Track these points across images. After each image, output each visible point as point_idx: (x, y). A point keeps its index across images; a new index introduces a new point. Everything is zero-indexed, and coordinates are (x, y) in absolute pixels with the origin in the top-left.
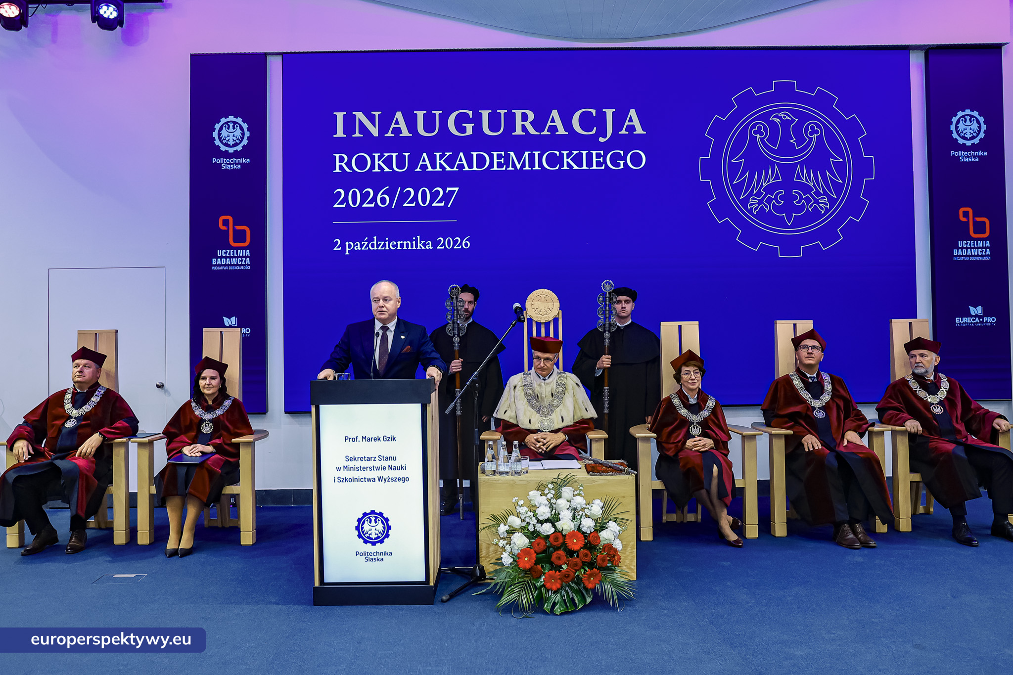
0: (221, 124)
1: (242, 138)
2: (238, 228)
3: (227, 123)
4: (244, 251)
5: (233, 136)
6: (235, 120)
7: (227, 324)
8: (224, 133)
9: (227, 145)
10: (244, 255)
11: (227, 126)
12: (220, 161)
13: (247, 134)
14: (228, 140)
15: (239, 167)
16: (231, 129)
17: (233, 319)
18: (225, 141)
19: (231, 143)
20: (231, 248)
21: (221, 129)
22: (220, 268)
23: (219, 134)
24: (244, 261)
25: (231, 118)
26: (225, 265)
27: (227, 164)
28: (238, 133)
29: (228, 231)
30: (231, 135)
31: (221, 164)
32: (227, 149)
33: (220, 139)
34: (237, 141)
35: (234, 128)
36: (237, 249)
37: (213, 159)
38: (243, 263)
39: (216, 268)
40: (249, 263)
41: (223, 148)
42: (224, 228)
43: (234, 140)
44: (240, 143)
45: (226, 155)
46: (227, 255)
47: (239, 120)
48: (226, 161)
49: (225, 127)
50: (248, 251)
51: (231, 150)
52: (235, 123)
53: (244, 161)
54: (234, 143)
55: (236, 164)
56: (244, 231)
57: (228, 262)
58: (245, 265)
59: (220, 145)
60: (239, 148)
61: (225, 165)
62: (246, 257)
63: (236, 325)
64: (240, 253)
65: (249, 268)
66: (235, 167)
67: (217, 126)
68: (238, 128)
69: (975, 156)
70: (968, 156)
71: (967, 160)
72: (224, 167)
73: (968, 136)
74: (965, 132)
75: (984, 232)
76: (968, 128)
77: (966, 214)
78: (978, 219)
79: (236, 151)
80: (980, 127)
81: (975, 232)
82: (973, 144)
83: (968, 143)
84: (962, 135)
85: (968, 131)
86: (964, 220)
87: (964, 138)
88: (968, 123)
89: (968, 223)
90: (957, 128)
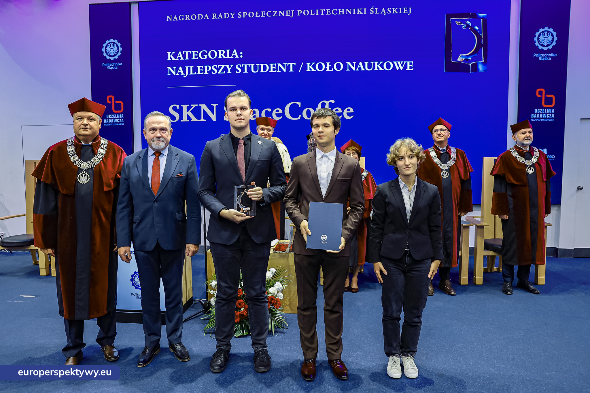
0: (106, 44)
1: (118, 52)
2: (117, 102)
3: (109, 43)
4: (120, 115)
5: (113, 50)
6: (114, 41)
8: (108, 49)
9: (110, 56)
10: (120, 117)
11: (110, 45)
12: (106, 65)
13: (120, 49)
14: (111, 53)
15: (117, 68)
16: (112, 47)
18: (109, 53)
19: (112, 54)
20: (113, 113)
21: (106, 47)
22: (108, 125)
23: (106, 50)
24: (120, 121)
25: (112, 40)
26: (111, 123)
27: (110, 66)
28: (116, 48)
29: (111, 104)
30: (112, 50)
31: (107, 66)
32: (110, 58)
33: (106, 52)
34: (115, 53)
35: (113, 46)
36: (117, 114)
37: (103, 64)
38: (120, 122)
39: (106, 125)
40: (123, 122)
41: (108, 58)
42: (109, 102)
43: (114, 53)
44: (117, 54)
45: (110, 61)
46: (112, 117)
47: (116, 41)
48: (109, 65)
49: (109, 45)
50: (122, 115)
51: (112, 59)
52: (114, 43)
53: (119, 64)
54: (113, 54)
55: (115, 66)
56: (120, 104)
57: (112, 121)
58: (121, 123)
59: (107, 56)
60: (116, 57)
61: (109, 67)
62: (121, 118)
64: (118, 116)
65: (123, 124)
66: (114, 68)
67: (104, 45)
68: (116, 46)
69: (548, 57)
70: (544, 57)
71: (543, 59)
72: (109, 68)
73: (545, 44)
74: (543, 42)
75: (551, 104)
76: (546, 39)
77: (540, 93)
78: (548, 96)
79: (115, 59)
80: (553, 39)
81: (545, 104)
82: (548, 49)
83: (545, 49)
84: (541, 43)
85: (546, 41)
86: (539, 96)
87: (543, 45)
88: (546, 36)
89: (541, 98)
90: (538, 39)
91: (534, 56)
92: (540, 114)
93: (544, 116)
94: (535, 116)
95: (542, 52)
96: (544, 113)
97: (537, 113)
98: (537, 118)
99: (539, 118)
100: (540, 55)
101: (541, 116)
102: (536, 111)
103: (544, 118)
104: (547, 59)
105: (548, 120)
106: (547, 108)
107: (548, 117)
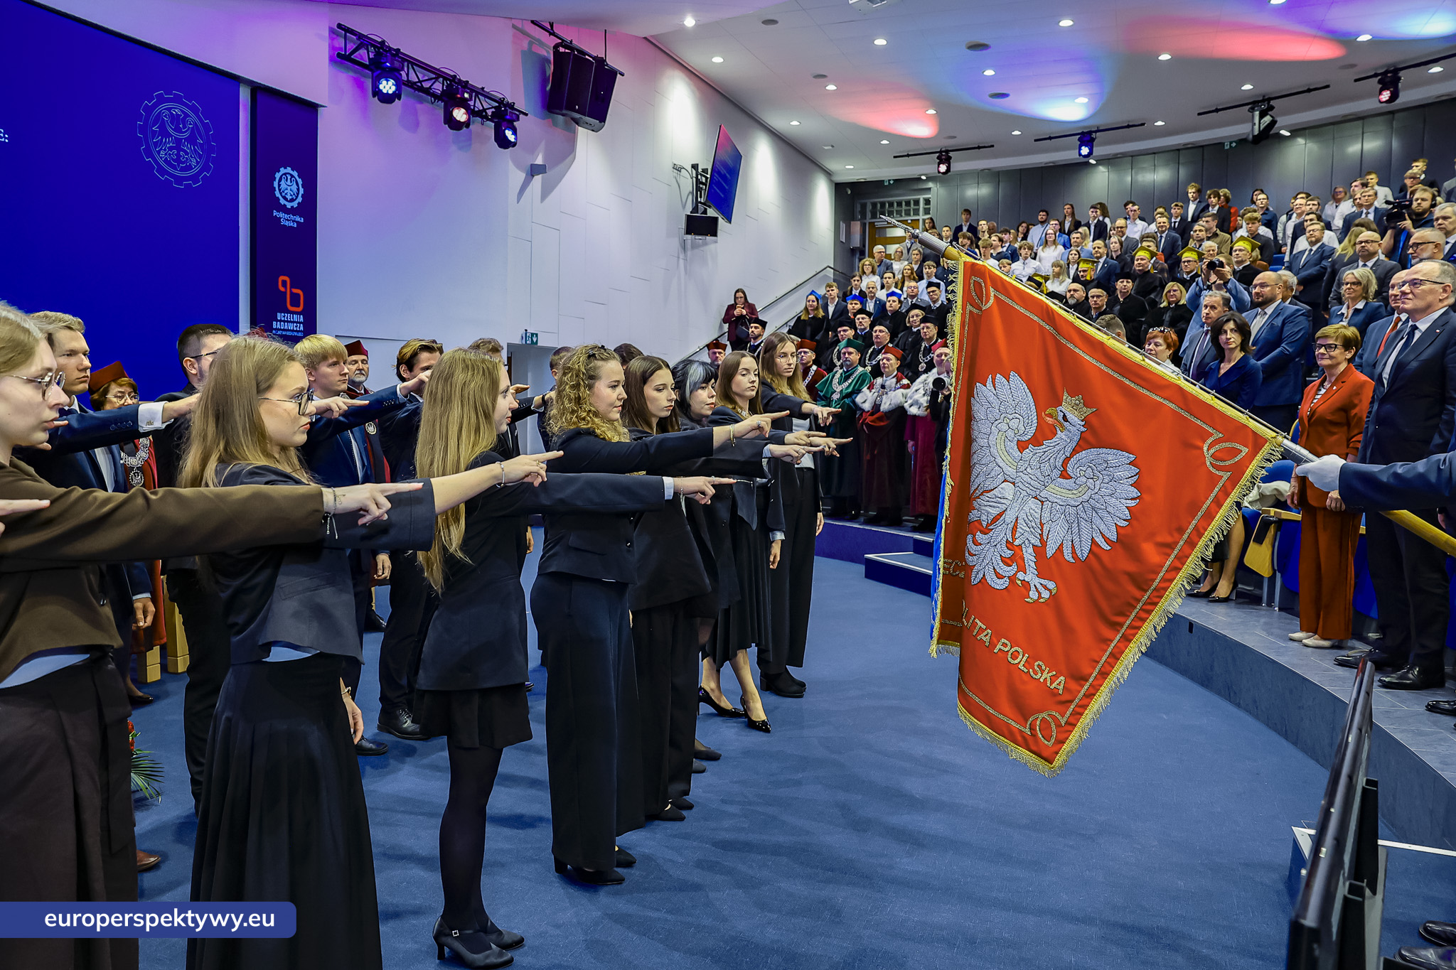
69: (293, 221)
70: (288, 220)
71: (287, 223)
73: (289, 197)
74: (286, 192)
75: (299, 306)
76: (289, 188)
77: (284, 283)
78: (295, 291)
80: (298, 189)
81: (292, 305)
82: (292, 207)
83: (289, 205)
84: (283, 194)
85: (288, 191)
86: (282, 289)
87: (285, 198)
88: (289, 183)
89: (285, 293)
90: (279, 185)
91: (275, 214)
92: (284, 321)
93: (291, 326)
94: (278, 326)
95: (283, 209)
96: (290, 322)
97: (281, 321)
98: (280, 330)
99: (284, 330)
100: (281, 215)
101: (286, 327)
102: (279, 316)
103: (290, 330)
104: (292, 224)
105: (296, 334)
106: (293, 313)
107: (295, 329)
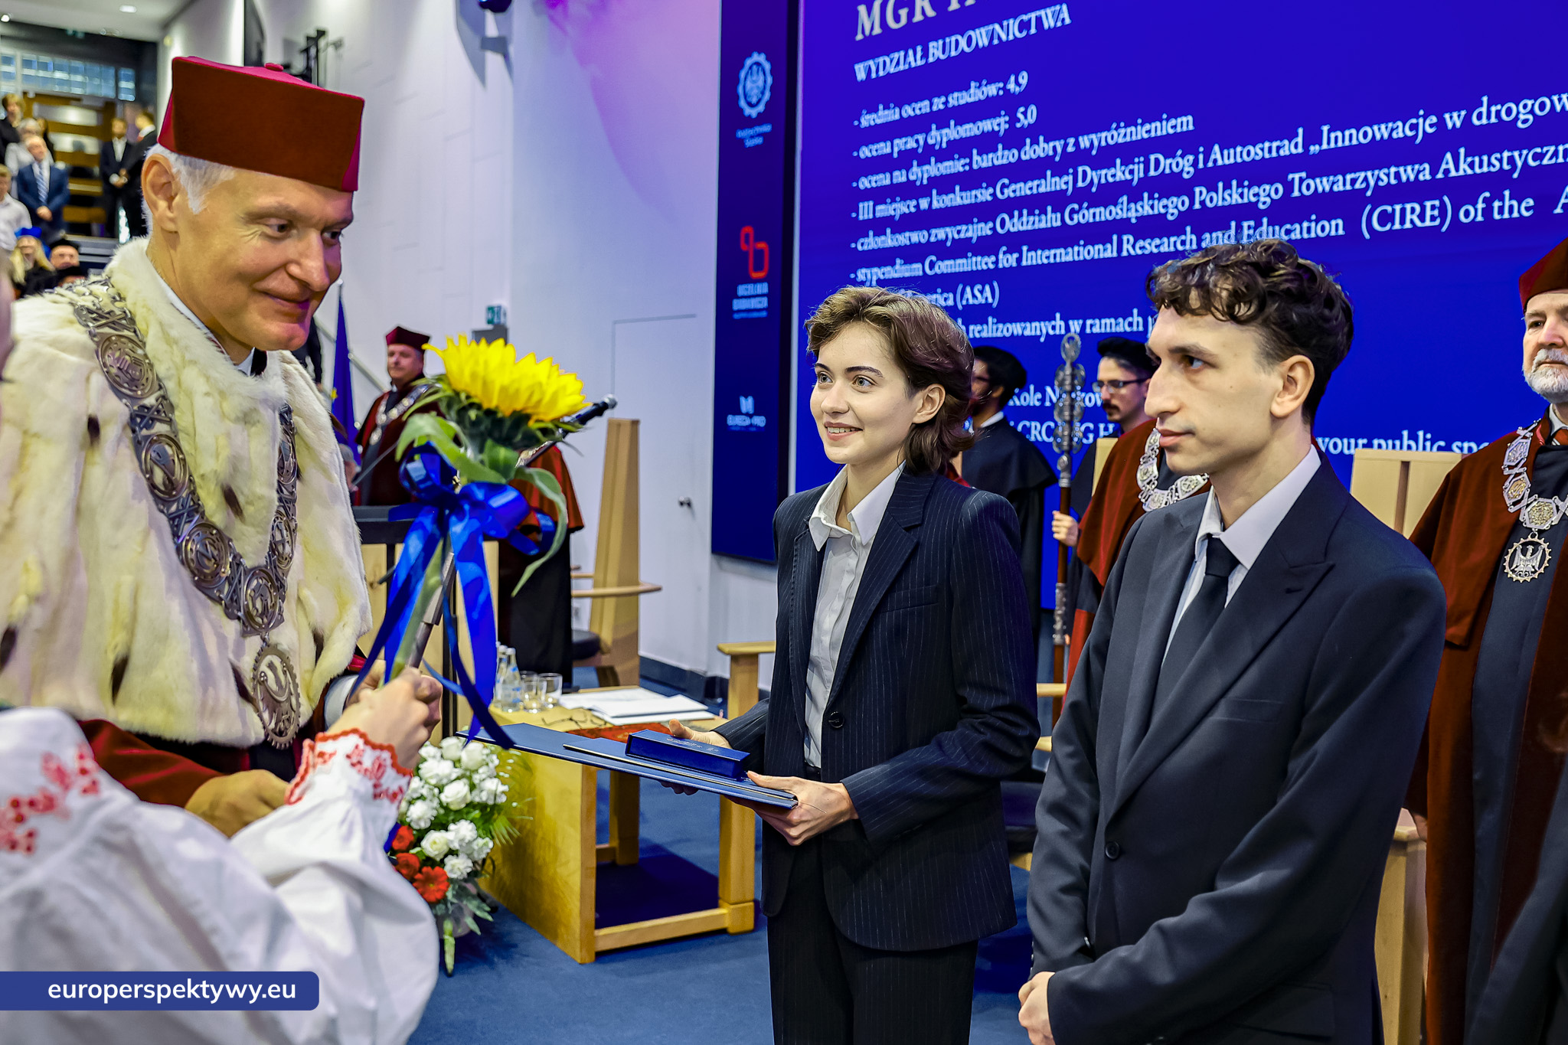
0: (746, 69)
1: (765, 90)
2: (758, 246)
3: (751, 66)
4: (762, 285)
5: (757, 88)
6: (758, 59)
7: (744, 409)
8: (749, 84)
9: (751, 105)
10: (762, 292)
12: (743, 134)
13: (770, 80)
14: (752, 97)
15: (759, 141)
16: (755, 77)
17: (750, 400)
18: (750, 99)
19: (754, 100)
20: (750, 280)
21: (746, 78)
22: (739, 315)
23: (744, 88)
24: (762, 303)
25: (755, 57)
26: (745, 310)
27: (751, 137)
28: (761, 80)
29: (748, 252)
30: (755, 86)
31: (745, 139)
32: (751, 111)
33: (744, 95)
34: (760, 96)
35: (757, 74)
36: (755, 281)
37: (737, 132)
38: (761, 306)
39: (736, 316)
40: (766, 306)
41: (749, 111)
42: (744, 247)
43: (757, 95)
44: (762, 98)
45: (750, 122)
46: (748, 293)
47: (763, 59)
48: (748, 133)
49: (750, 73)
50: (765, 285)
51: (754, 113)
52: (758, 64)
53: (767, 129)
54: (757, 99)
55: (759, 135)
56: (762, 252)
57: (751, 305)
58: (763, 309)
59: (745, 106)
60: (761, 108)
61: (748, 141)
62: (763, 295)
63: (751, 411)
64: (759, 288)
65: (764, 314)
66: (757, 141)
67: (743, 75)
68: (761, 71)
72: (749, 143)
79: (759, 114)
